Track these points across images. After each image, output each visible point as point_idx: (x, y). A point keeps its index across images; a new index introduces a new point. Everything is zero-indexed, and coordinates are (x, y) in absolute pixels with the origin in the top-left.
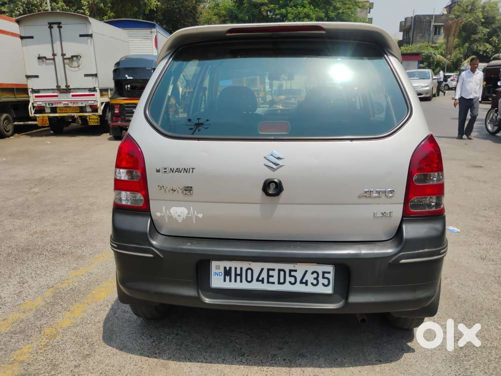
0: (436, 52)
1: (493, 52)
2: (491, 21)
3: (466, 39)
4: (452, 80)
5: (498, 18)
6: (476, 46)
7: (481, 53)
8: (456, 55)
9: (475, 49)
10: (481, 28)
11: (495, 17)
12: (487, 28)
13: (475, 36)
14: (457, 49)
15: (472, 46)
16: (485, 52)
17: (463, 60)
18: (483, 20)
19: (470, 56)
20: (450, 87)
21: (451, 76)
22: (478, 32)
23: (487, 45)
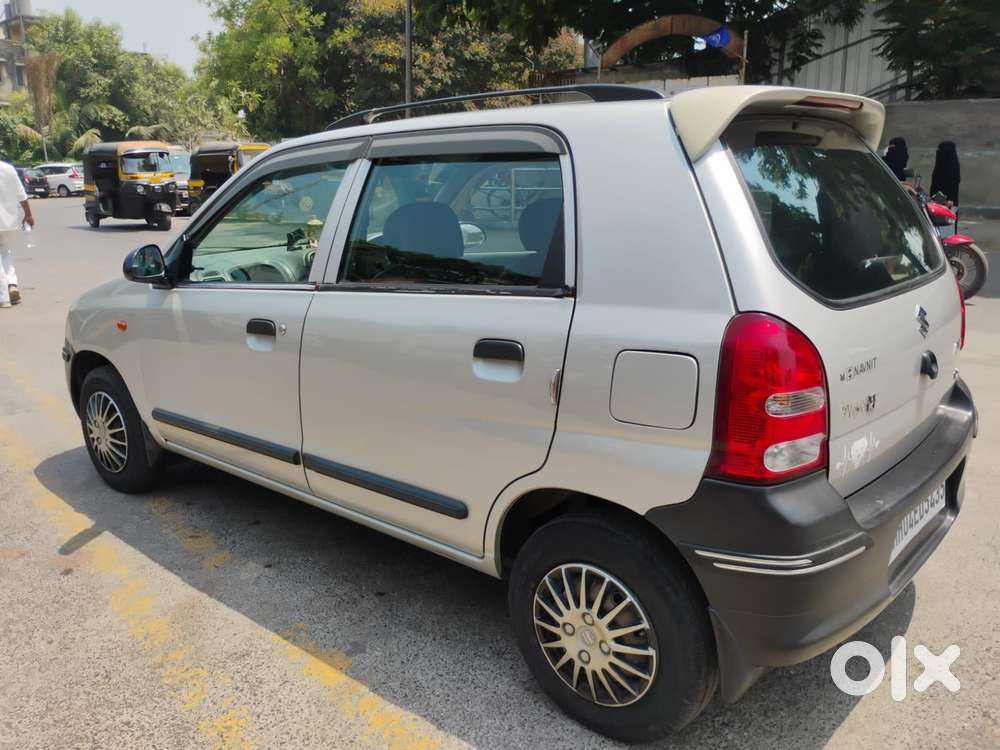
0: (17, 118)
1: (127, 123)
2: (109, 64)
3: (71, 95)
4: (71, 176)
5: (121, 58)
6: (92, 111)
7: (106, 124)
8: (59, 126)
9: (94, 117)
10: (95, 75)
11: (115, 57)
12: (105, 76)
13: (87, 91)
14: (58, 114)
15: (84, 108)
16: (112, 121)
17: (74, 136)
18: (95, 61)
19: (87, 129)
20: (72, 190)
21: (68, 168)
22: (89, 81)
23: (113, 108)
